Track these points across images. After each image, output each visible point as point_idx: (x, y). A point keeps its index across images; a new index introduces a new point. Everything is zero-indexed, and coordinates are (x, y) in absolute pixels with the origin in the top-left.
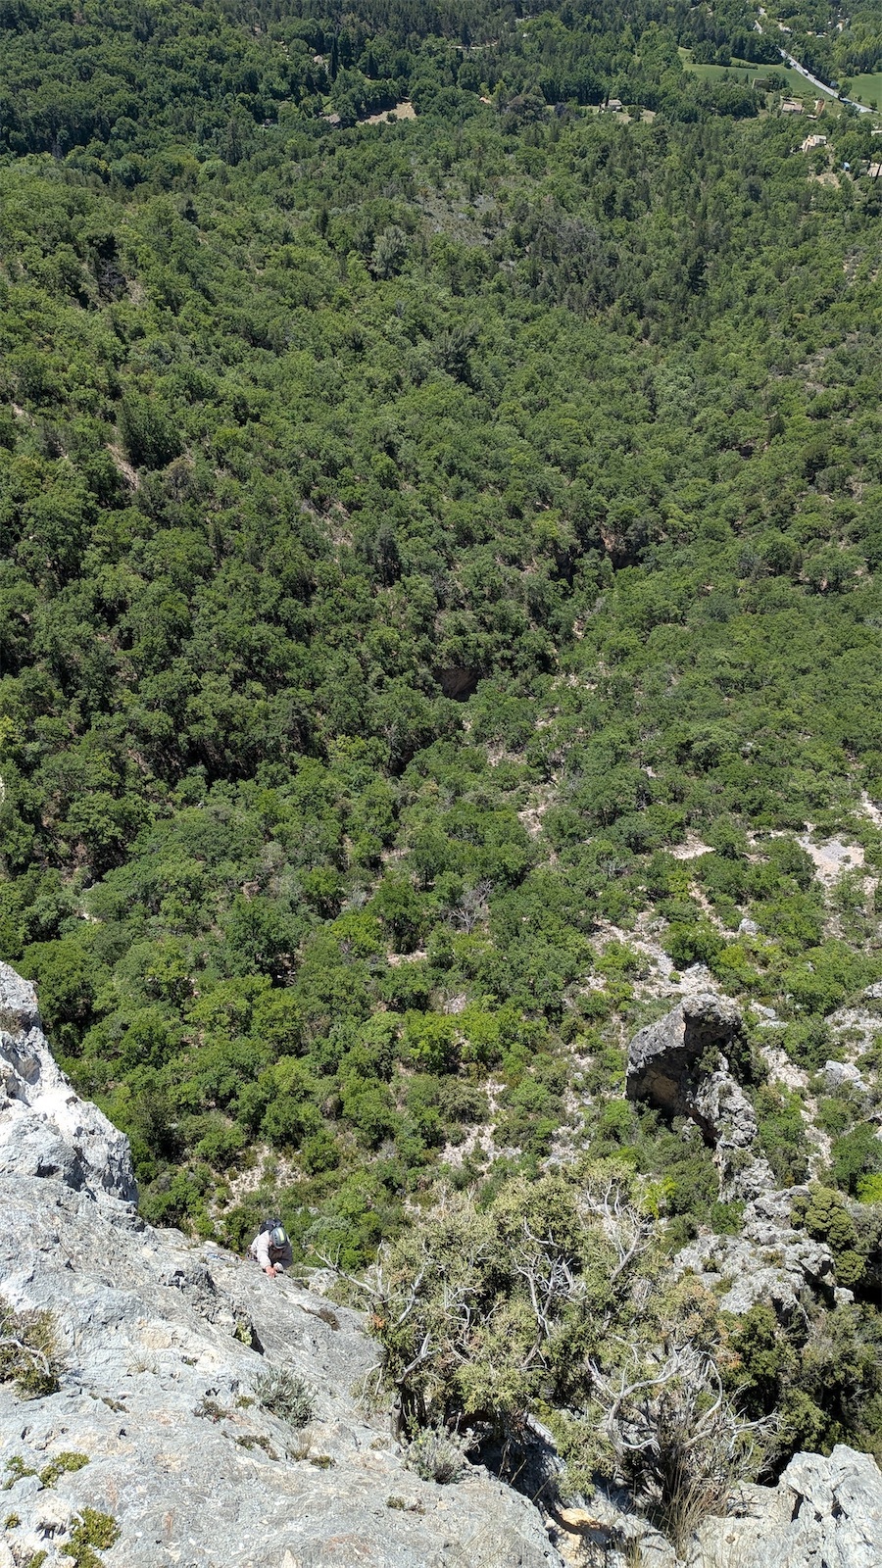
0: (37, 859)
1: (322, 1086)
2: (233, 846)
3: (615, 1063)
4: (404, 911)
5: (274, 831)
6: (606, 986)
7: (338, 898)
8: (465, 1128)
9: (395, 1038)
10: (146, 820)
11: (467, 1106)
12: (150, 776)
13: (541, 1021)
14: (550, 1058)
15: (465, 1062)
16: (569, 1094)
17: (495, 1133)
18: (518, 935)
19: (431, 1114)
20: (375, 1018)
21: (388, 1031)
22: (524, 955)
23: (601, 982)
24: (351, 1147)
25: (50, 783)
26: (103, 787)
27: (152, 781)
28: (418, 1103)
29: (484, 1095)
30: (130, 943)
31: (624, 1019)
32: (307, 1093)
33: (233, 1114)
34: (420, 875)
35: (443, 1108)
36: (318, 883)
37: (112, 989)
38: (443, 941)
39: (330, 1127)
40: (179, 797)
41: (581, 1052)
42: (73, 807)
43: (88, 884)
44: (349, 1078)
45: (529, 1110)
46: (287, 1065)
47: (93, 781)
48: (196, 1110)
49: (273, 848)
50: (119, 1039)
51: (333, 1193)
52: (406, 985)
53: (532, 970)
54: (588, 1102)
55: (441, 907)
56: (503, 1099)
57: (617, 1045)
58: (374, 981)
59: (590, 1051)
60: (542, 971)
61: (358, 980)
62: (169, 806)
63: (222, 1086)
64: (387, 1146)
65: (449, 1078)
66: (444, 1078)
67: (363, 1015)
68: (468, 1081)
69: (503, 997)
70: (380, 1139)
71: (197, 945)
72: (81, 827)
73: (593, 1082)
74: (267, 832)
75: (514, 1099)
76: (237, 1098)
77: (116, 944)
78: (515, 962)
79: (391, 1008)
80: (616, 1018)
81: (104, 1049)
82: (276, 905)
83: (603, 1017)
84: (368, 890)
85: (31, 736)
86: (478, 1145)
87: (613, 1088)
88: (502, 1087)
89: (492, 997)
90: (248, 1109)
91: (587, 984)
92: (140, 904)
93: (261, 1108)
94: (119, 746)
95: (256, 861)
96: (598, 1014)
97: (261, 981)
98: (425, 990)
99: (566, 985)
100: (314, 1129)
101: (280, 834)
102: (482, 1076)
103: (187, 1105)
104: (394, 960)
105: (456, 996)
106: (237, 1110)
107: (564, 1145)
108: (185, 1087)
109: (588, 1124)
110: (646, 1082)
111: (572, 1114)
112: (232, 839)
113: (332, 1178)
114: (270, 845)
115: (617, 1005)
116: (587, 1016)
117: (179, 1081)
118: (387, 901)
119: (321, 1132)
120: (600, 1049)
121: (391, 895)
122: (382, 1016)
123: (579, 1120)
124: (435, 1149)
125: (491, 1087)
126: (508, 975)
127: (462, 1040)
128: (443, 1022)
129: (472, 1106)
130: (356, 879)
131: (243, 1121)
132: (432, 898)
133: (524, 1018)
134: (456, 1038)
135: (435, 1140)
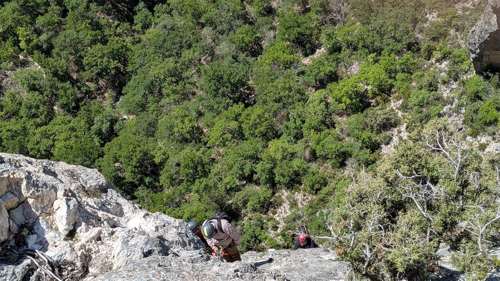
0: (82, 99)
1: (298, 147)
2: (184, 41)
3: (463, 57)
4: (299, 30)
5: (202, 20)
6: (438, 16)
7: (258, 41)
8: (388, 133)
9: (327, 104)
10: (127, 50)
11: (385, 121)
12: (116, 23)
13: (408, 55)
14: (422, 73)
15: (373, 98)
16: (442, 87)
17: (407, 128)
18: (373, 11)
19: (366, 134)
20: (311, 98)
21: (321, 101)
22: (381, 22)
23: (435, 15)
24: (330, 170)
25: (64, 53)
26: (94, 42)
27: (119, 25)
28: (356, 132)
29: (392, 110)
30: (157, 120)
31: (457, 30)
32: (293, 154)
33: (257, 183)
34: (299, 4)
35: (372, 128)
36: (243, 38)
37: (161, 149)
38: (330, 37)
39: (314, 166)
40: (138, 27)
41: (439, 61)
42: (85, 61)
43: (117, 99)
44: (311, 137)
45: (422, 106)
46: (274, 146)
47: (87, 41)
48: (237, 189)
49: (207, 31)
50: (177, 173)
51: (331, 198)
52: (320, 71)
53: (390, 28)
54: (454, 86)
55: (320, 18)
56: (404, 108)
57: (459, 46)
58: (301, 79)
59: (444, 58)
60: (396, 27)
61: (291, 82)
62: (136, 35)
63: (245, 171)
64: (349, 162)
65: (369, 111)
66: (365, 112)
67: (304, 100)
68: (380, 107)
69: (379, 51)
70: (345, 160)
71: (193, 104)
72: (96, 70)
73: (453, 74)
74: (198, 23)
75: (410, 105)
76: (256, 173)
77: (150, 124)
78: (378, 28)
79: (317, 89)
80: (452, 32)
81: (173, 181)
82: (226, 63)
83: (444, 35)
84: (273, 28)
85: (38, 32)
86: (401, 138)
87: (466, 72)
88: (401, 102)
89: (373, 55)
90: (264, 177)
91: (427, 20)
92: (150, 98)
93: (271, 172)
94: (89, 14)
95: (202, 43)
96: (441, 34)
97: (238, 108)
98: (332, 69)
99: (414, 26)
100: (305, 171)
101: (207, 21)
102: (386, 101)
103: (231, 189)
104: (306, 61)
105: (352, 64)
106: (259, 179)
107: (450, 116)
108: (226, 180)
109: (460, 99)
110: (484, 59)
111: (448, 97)
112: (181, 37)
113: (327, 191)
114: (205, 29)
115: (449, 24)
116: (434, 39)
117: (221, 179)
118: (286, 29)
119: (310, 171)
120: (450, 53)
121: (288, 24)
122: (314, 95)
123: (453, 98)
124: (377, 151)
125: (394, 104)
126: (377, 37)
127: (366, 87)
128: (351, 82)
129: (388, 119)
130: (263, 25)
131: (265, 184)
132: (312, 15)
133: (397, 58)
134: (362, 87)
135: (375, 147)
